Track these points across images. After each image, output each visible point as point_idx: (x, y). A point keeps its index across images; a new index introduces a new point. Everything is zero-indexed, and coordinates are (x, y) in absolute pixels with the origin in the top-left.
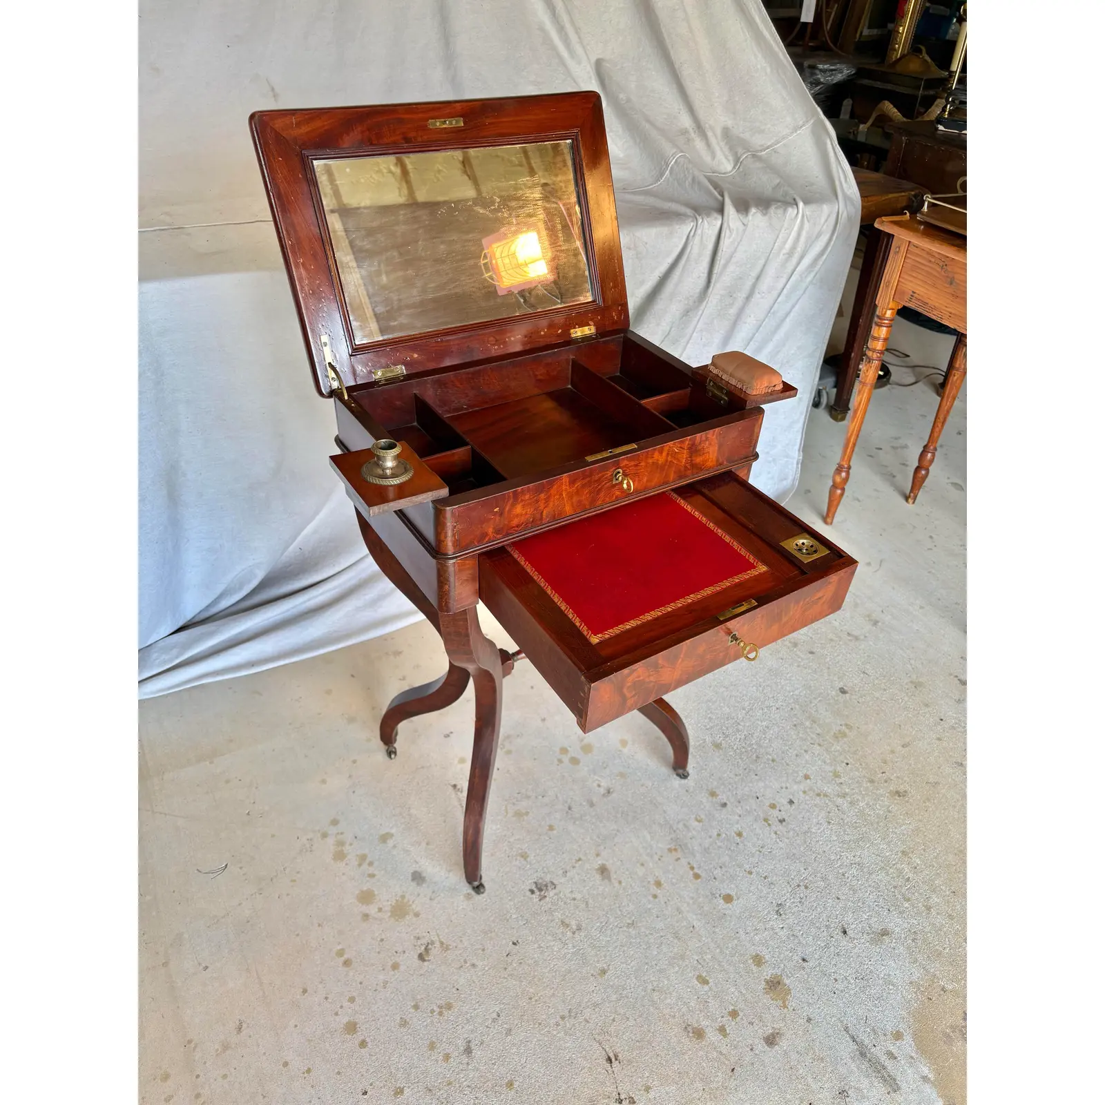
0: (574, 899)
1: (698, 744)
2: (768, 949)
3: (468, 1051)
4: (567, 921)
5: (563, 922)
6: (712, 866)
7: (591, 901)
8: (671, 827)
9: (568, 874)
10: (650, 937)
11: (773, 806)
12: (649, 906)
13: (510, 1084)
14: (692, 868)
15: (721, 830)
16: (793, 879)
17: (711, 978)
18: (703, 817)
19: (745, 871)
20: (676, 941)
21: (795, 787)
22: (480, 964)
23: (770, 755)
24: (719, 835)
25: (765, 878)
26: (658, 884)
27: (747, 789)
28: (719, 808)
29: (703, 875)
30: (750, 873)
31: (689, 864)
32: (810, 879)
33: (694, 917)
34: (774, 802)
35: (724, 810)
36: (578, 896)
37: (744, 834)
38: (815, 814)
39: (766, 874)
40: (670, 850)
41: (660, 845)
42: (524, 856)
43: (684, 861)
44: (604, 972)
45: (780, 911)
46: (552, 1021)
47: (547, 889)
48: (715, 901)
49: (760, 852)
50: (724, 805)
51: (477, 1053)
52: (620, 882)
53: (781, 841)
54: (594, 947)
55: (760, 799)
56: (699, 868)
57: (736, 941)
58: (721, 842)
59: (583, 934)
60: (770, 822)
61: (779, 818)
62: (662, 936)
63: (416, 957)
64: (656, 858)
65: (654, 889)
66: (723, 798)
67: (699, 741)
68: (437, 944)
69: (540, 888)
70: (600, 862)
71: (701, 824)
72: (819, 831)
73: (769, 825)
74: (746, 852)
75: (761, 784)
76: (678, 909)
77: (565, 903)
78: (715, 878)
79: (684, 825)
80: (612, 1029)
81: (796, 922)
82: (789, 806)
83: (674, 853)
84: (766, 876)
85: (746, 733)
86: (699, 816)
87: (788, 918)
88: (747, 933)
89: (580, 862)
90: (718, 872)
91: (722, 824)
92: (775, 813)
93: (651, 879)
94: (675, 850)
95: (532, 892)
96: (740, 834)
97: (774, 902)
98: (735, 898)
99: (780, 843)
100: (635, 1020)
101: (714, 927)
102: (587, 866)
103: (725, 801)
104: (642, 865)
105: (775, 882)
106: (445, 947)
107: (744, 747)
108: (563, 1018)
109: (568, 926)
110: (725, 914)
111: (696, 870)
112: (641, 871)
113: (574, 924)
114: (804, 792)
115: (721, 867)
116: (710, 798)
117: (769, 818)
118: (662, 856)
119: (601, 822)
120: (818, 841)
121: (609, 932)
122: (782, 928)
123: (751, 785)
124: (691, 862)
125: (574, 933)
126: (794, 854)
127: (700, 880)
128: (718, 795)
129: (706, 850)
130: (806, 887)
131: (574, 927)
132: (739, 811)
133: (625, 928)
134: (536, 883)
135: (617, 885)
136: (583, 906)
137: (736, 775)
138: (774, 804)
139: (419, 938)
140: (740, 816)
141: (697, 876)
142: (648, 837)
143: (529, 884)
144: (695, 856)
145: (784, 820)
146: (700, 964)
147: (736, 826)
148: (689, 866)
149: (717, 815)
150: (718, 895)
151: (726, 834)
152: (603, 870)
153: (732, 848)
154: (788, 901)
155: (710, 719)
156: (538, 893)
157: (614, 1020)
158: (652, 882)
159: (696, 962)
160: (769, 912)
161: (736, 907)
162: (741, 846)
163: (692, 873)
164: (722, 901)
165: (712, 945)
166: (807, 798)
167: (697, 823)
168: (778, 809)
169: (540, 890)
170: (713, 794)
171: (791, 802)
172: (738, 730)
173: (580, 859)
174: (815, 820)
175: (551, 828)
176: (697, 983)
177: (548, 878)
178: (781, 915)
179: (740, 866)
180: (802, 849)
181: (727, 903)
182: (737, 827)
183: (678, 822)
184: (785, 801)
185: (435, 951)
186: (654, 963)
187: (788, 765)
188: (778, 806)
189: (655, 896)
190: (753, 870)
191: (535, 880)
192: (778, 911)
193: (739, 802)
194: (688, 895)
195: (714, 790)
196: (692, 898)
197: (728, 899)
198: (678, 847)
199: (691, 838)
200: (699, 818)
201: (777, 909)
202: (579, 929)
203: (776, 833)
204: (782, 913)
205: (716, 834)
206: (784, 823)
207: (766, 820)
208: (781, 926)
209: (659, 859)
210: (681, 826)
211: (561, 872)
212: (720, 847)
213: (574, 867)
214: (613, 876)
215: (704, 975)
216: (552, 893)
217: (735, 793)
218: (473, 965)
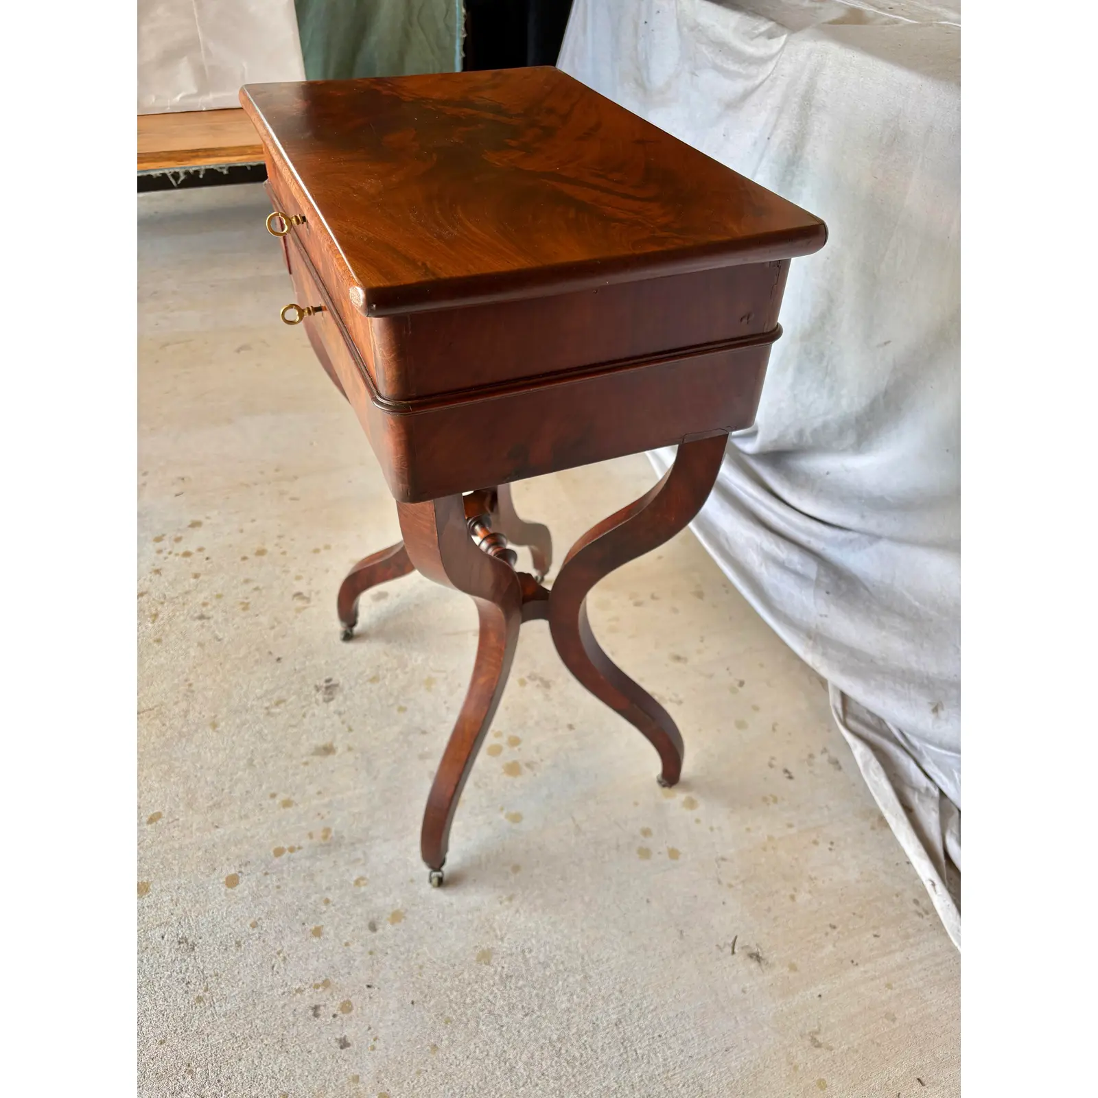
0: (304, 716)
1: (495, 925)
2: (148, 907)
3: (202, 617)
4: (282, 705)
5: (284, 701)
6: (285, 876)
7: (295, 730)
8: (360, 841)
9: (336, 717)
10: (229, 778)
11: (347, 1007)
12: (264, 787)
13: (159, 641)
14: (292, 850)
15: (332, 908)
16: (219, 984)
17: (152, 828)
18: (363, 889)
19: (260, 919)
20: (211, 803)
21: (370, 1066)
22: (272, 633)
23: (447, 1047)
24: (327, 902)
25: (238, 944)
26: (287, 804)
27: (391, 975)
28: (370, 917)
29: (277, 861)
30: (254, 925)
31: (300, 848)
32: (209, 1013)
33: (228, 832)
34: (353, 1012)
35: (365, 924)
36: (306, 721)
37: (315, 940)
38: (310, 1078)
39: (243, 946)
40: (327, 830)
41: (338, 821)
42: (374, 679)
43: (305, 842)
44: (214, 726)
45: (185, 945)
46: (192, 677)
47: (325, 693)
48: (237, 864)
49: (279, 953)
50: (373, 927)
51: (199, 622)
52: (306, 764)
53: (284, 993)
54: (243, 724)
55: (366, 989)
56: (289, 860)
57: (176, 870)
58: (315, 901)
59: (262, 717)
60: (320, 989)
61: (322, 1008)
62: (223, 790)
63: (301, 591)
64: (324, 812)
65: (282, 797)
66: (387, 928)
67: (501, 930)
68: (306, 605)
69: (330, 689)
70: (340, 750)
71: (352, 883)
72: (276, 1069)
73: (317, 986)
74: (287, 931)
75: (393, 1004)
76: (246, 816)
77: (303, 707)
78: (266, 874)
79: (359, 860)
80: (157, 722)
81: (161, 960)
82: (338, 1037)
83: (321, 834)
84: (240, 946)
85: (505, 1019)
86: (365, 885)
87: (170, 951)
88: (179, 888)
89: (347, 729)
90: (272, 880)
91: (343, 914)
92: (334, 1006)
93: (296, 798)
94: (325, 837)
95: (328, 681)
96: (317, 932)
97: (200, 941)
98: (230, 890)
99: (281, 991)
100: (153, 743)
101: (206, 851)
102: (339, 736)
103: (380, 931)
104: (319, 793)
105: (226, 955)
106: (298, 610)
107: (474, 1003)
108: (190, 685)
109: (277, 704)
110: (215, 869)
111: (287, 853)
112: (312, 789)
113: (276, 710)
114: (356, 1079)
115: (278, 887)
116: (390, 910)
117: (328, 991)
118: (322, 818)
119: (395, 762)
120: (260, 1057)
121: (253, 739)
122: (163, 937)
123: (397, 985)
124: (301, 851)
125: (267, 708)
126: (255, 1005)
127: (272, 853)
128: (393, 923)
129: (311, 876)
130: (199, 999)
131: (273, 710)
132: (356, 947)
133: (249, 756)
134: (337, 685)
135: (304, 760)
136: (293, 722)
137: (421, 967)
138: (350, 1010)
139: (318, 593)
140: (347, 944)
141: (279, 852)
142: (356, 810)
143: (338, 678)
144: (307, 858)
145: (316, 1015)
146: (173, 822)
147: (332, 932)
148: (297, 846)
149: (359, 910)
150: (243, 870)
151: (325, 912)
152: (328, 750)
153: (300, 913)
154: (193, 961)
155: (545, 965)
156: (325, 685)
157: (164, 725)
158: (293, 798)
159: (177, 817)
160: (190, 927)
161: (216, 885)
162: (298, 927)
163: (286, 846)
164: (233, 872)
165: (187, 841)
166: (343, 1079)
167: (355, 878)
168: (339, 1013)
169: (327, 688)
170: (396, 917)
171: (344, 1044)
172: (512, 1007)
173: (350, 730)
174: (299, 1071)
175: (402, 709)
176: (155, 812)
177: (339, 697)
178: (180, 943)
179: (269, 914)
180: (258, 1021)
181: (227, 879)
182: (329, 931)
183: (365, 853)
184: (349, 1033)
185: (300, 603)
186: (199, 775)
187: (419, 1073)
188: (346, 1016)
189: (273, 796)
190: (256, 930)
191: (341, 684)
192: (186, 941)
193: (371, 953)
194: (258, 833)
195: (403, 920)
196: (252, 837)
197: (232, 881)
198: (329, 842)
199: (335, 862)
200: (362, 882)
201: (190, 941)
202: (269, 714)
203: (299, 991)
204: (182, 945)
205: (330, 898)
206: (311, 1013)
207: (326, 984)
208: (166, 936)
209: (319, 814)
210: (359, 854)
211: (342, 709)
212: (308, 897)
213: (343, 723)
214: (317, 759)
215: (160, 822)
216: (320, 696)
217: (389, 951)
218: (273, 628)
